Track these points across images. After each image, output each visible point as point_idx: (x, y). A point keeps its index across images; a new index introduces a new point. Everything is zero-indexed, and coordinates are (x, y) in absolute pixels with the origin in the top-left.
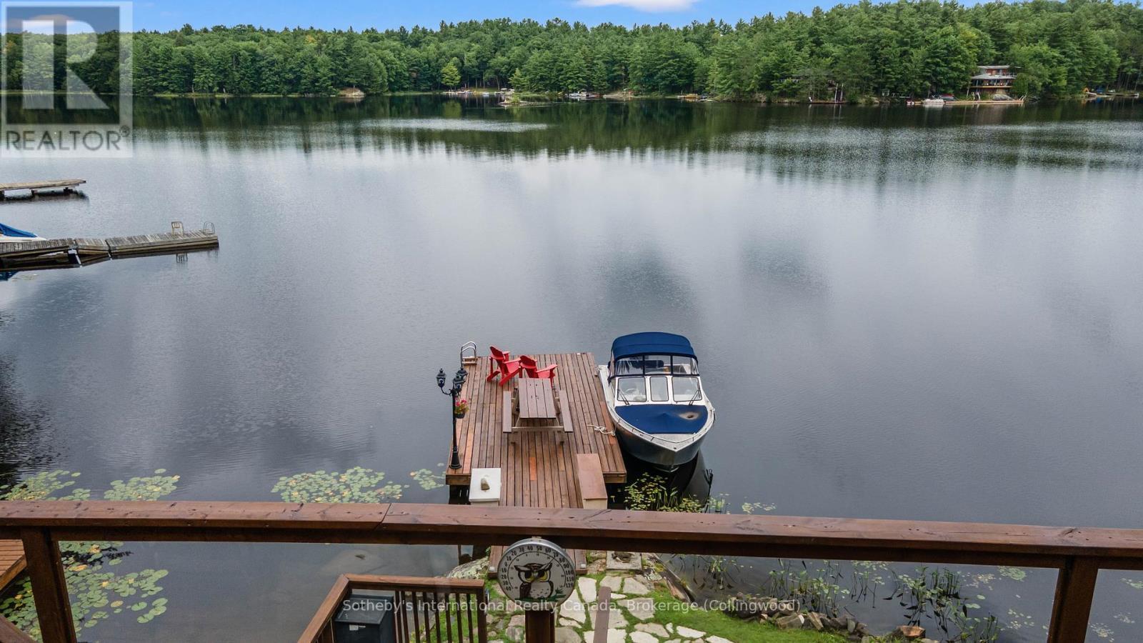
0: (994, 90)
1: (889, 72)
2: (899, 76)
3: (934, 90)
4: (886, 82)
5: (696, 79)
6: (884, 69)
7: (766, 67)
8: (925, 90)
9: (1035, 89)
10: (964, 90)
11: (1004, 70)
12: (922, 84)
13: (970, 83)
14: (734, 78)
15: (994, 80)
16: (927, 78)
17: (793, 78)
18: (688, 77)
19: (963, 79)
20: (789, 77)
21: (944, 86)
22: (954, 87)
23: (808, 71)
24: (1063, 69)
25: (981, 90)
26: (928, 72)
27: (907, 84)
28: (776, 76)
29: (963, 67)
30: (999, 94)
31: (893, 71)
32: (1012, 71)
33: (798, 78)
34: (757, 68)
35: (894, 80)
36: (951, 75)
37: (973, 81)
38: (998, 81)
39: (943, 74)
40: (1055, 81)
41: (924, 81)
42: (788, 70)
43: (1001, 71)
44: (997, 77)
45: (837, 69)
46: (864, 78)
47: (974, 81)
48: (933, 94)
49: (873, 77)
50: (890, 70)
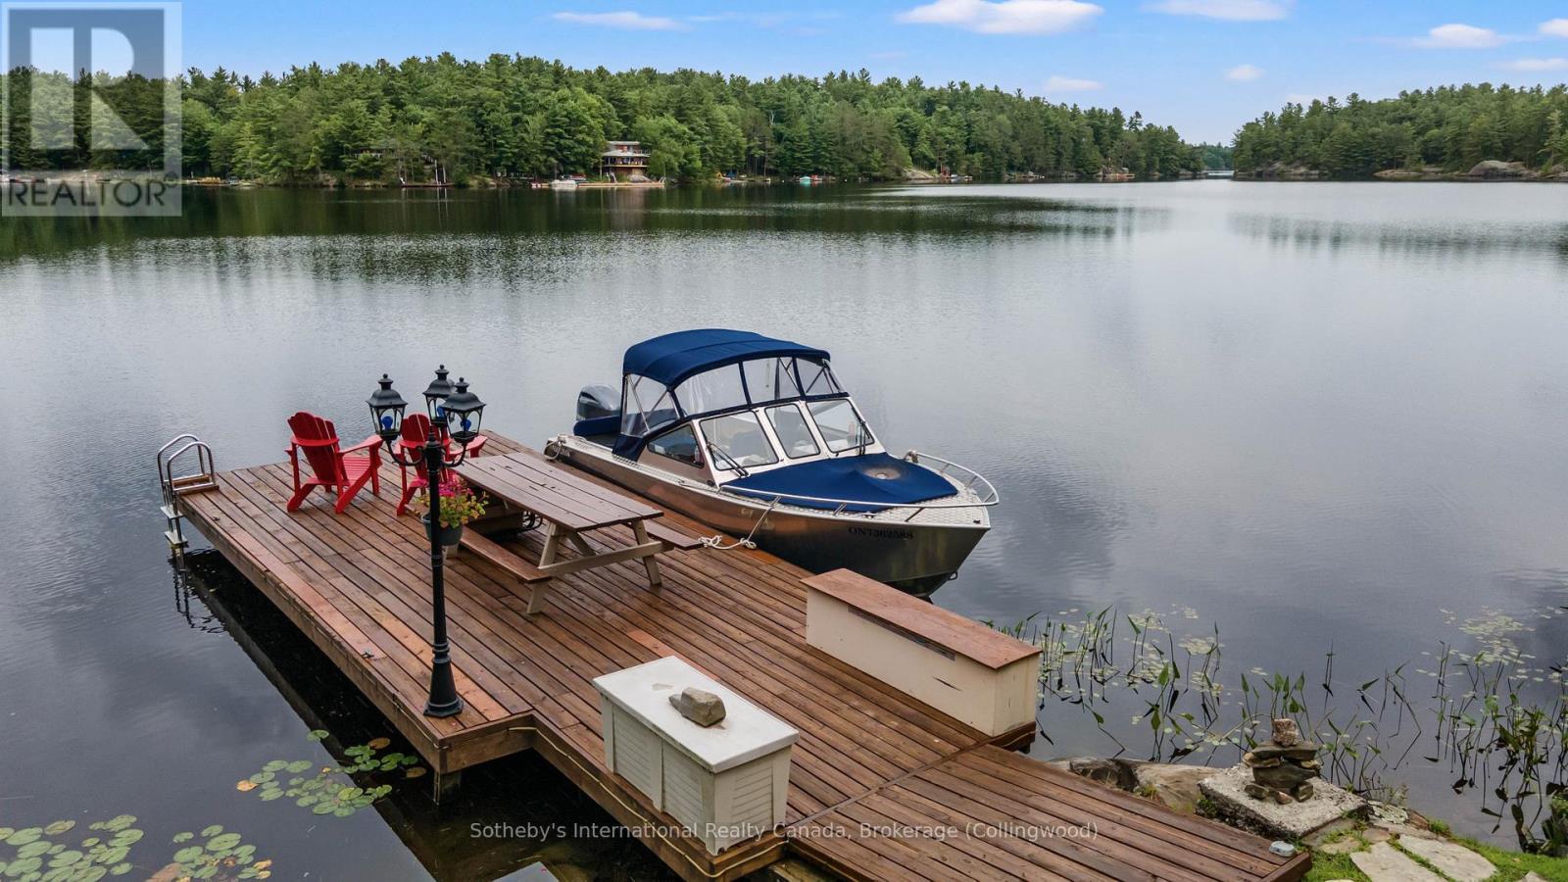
0: (629, 170)
1: (502, 145)
2: (516, 150)
3: (562, 169)
4: (500, 159)
5: (214, 155)
6: (495, 141)
7: (328, 135)
8: (550, 168)
9: (672, 169)
10: (596, 169)
11: (634, 146)
12: (546, 161)
13: (601, 160)
14: (280, 151)
15: (628, 158)
16: (550, 153)
17: (372, 151)
18: (198, 152)
19: (593, 156)
20: (366, 150)
21: (572, 164)
22: (584, 166)
23: (393, 142)
24: (695, 147)
25: (615, 169)
26: (551, 146)
27: (527, 160)
28: (347, 148)
29: (590, 140)
30: (636, 175)
31: (507, 143)
32: (643, 148)
33: (379, 151)
34: (316, 136)
35: (510, 154)
36: (579, 150)
37: (604, 158)
38: (632, 159)
39: (570, 148)
40: (690, 161)
41: (548, 156)
42: (363, 140)
43: (631, 149)
44: (630, 154)
45: (433, 140)
46: (471, 152)
47: (606, 159)
48: (561, 173)
49: (482, 150)
50: (503, 142)
